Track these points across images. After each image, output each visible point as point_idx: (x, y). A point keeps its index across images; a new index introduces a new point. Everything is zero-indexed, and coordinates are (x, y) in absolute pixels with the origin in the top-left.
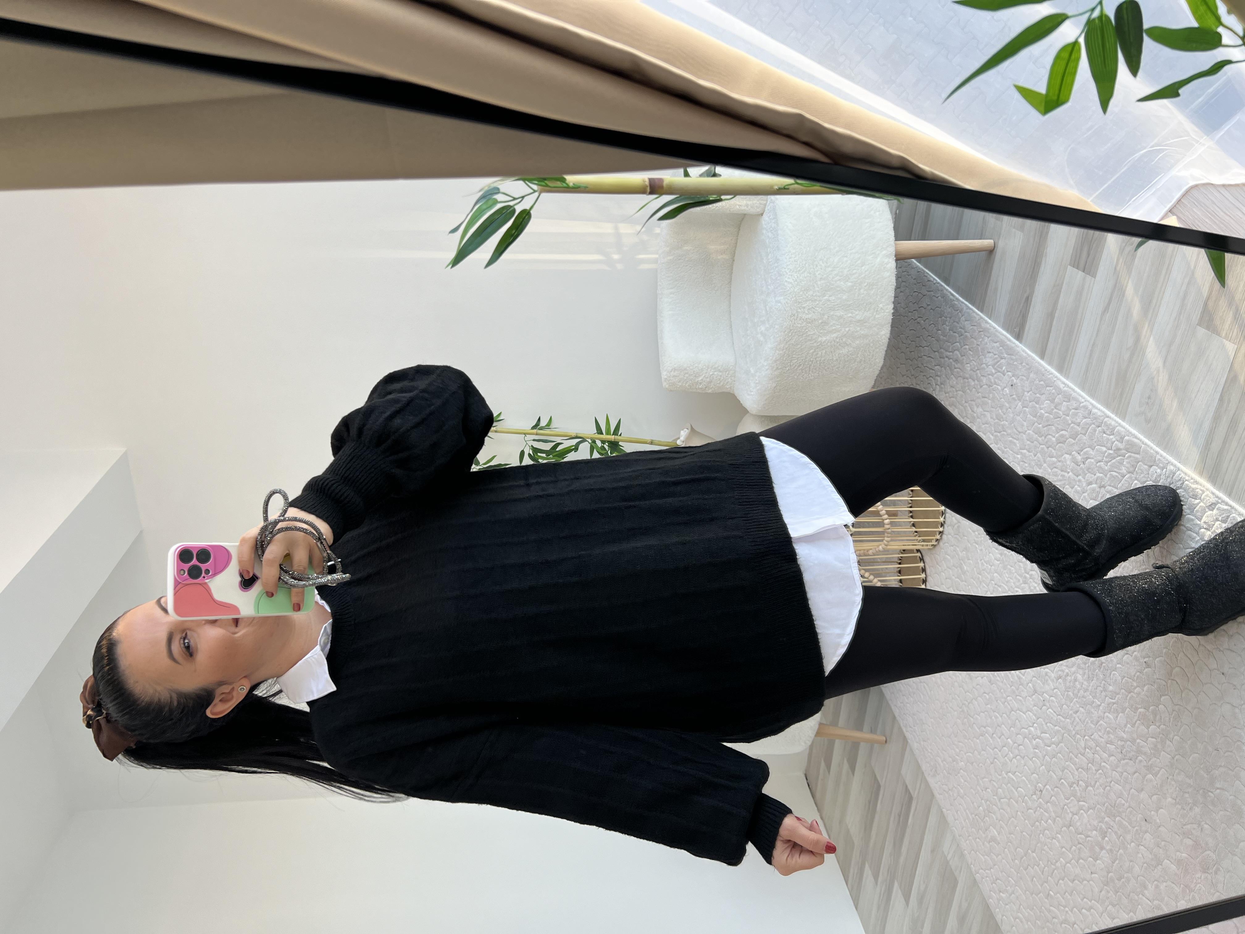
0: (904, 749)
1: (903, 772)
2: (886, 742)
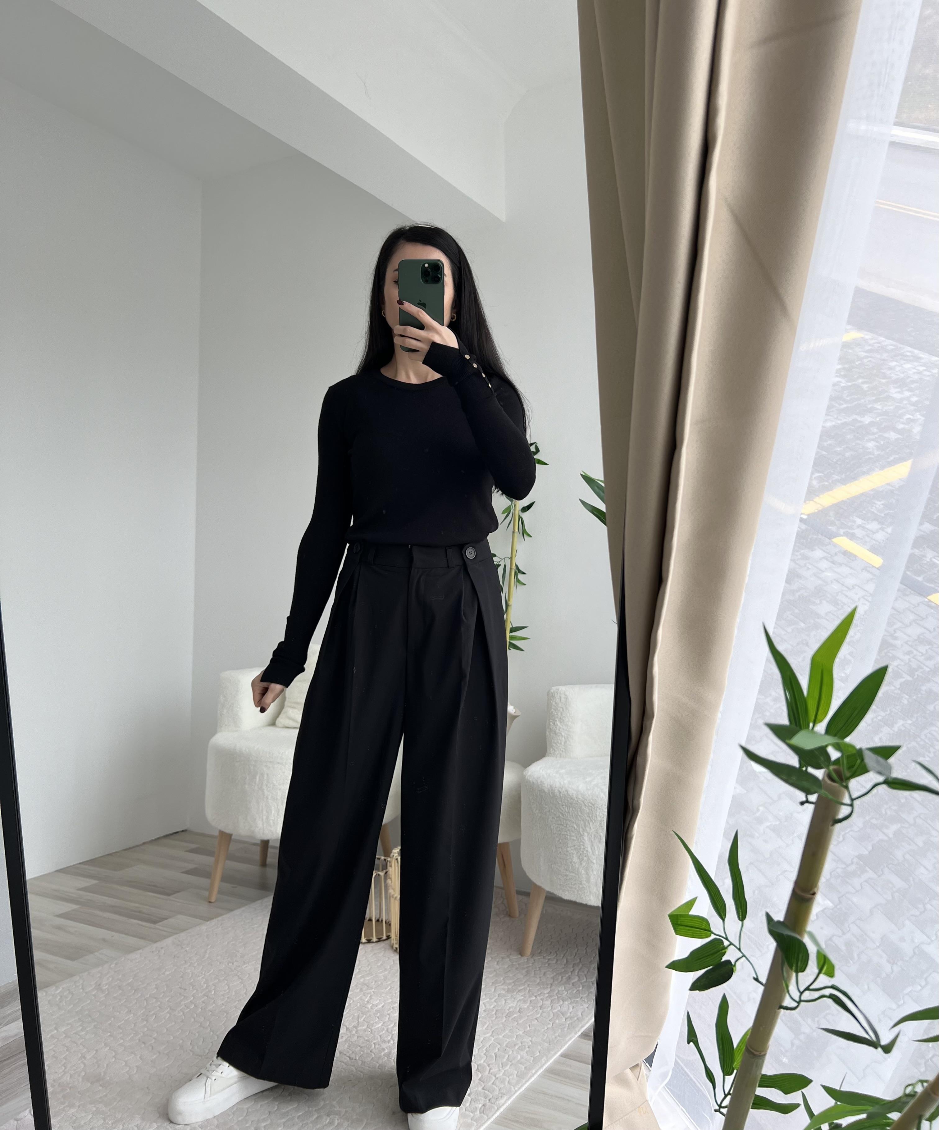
0: (201, 917)
1: (179, 916)
2: (209, 902)
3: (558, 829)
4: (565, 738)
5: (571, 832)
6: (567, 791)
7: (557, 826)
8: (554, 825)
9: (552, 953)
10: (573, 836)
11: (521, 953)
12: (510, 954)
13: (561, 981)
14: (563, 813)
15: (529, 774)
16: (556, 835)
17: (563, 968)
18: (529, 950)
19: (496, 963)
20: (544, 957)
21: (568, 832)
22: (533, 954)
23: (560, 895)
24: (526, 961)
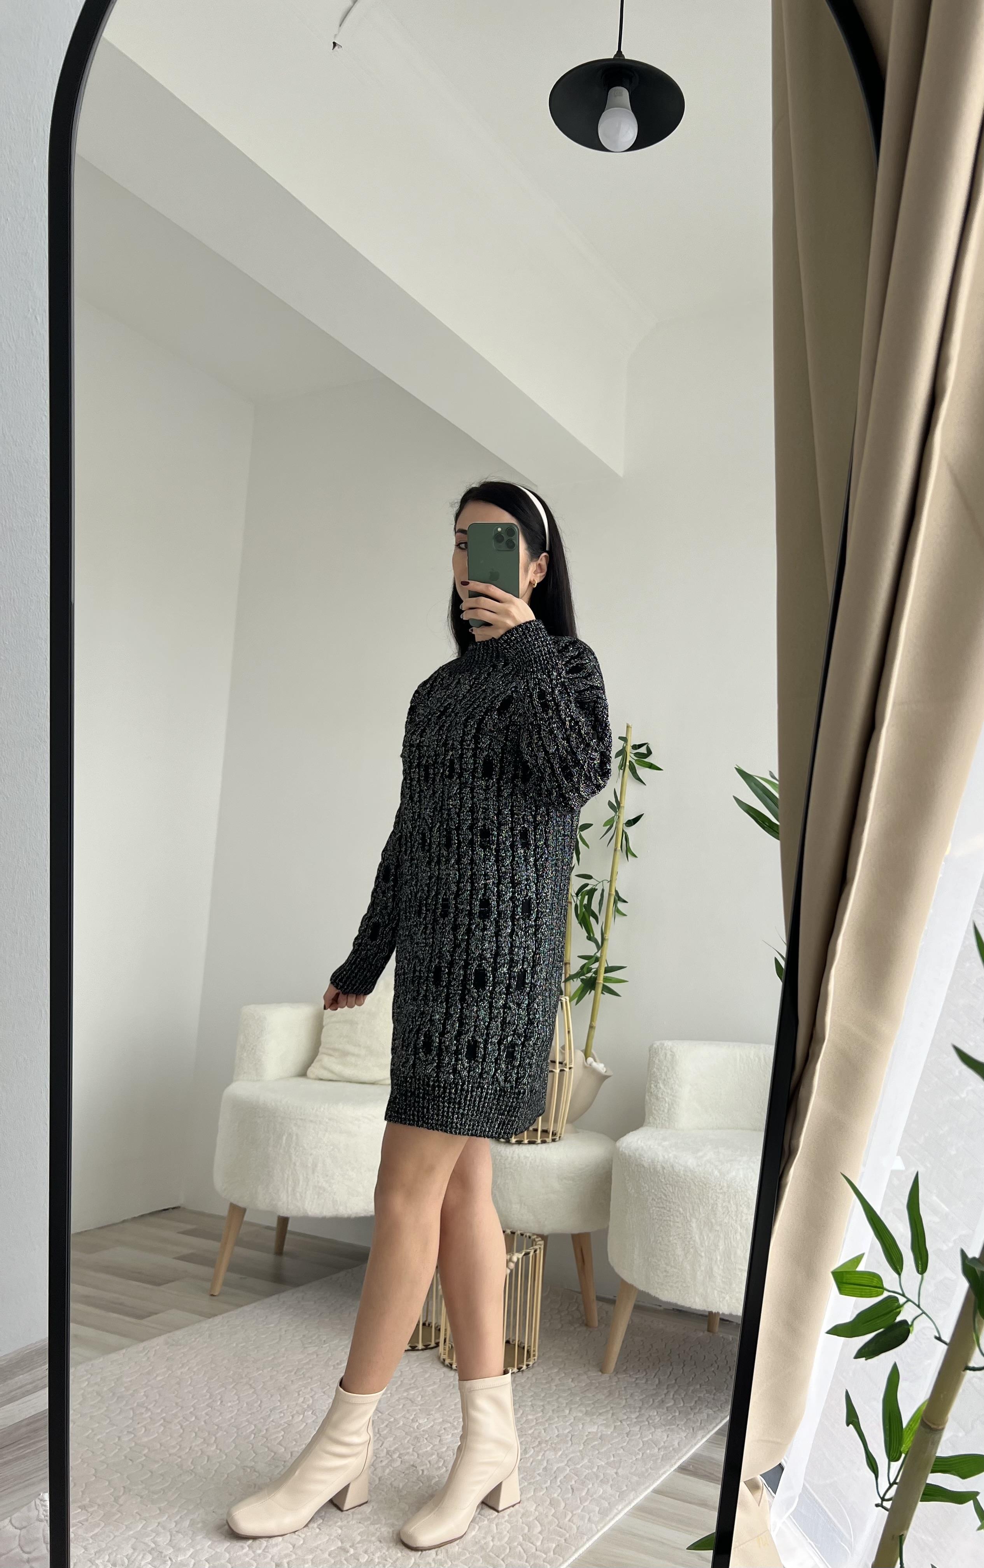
3: (659, 1213)
4: (669, 1105)
5: (676, 1218)
6: (672, 1167)
7: (658, 1209)
8: (654, 1208)
9: (641, 1371)
10: (678, 1222)
11: (602, 1370)
12: (589, 1370)
13: (652, 1405)
14: (666, 1193)
15: (624, 1145)
16: (656, 1221)
17: (654, 1389)
18: (612, 1365)
19: (571, 1380)
20: (630, 1376)
21: (672, 1217)
22: (617, 1371)
23: (657, 1296)
24: (608, 1379)
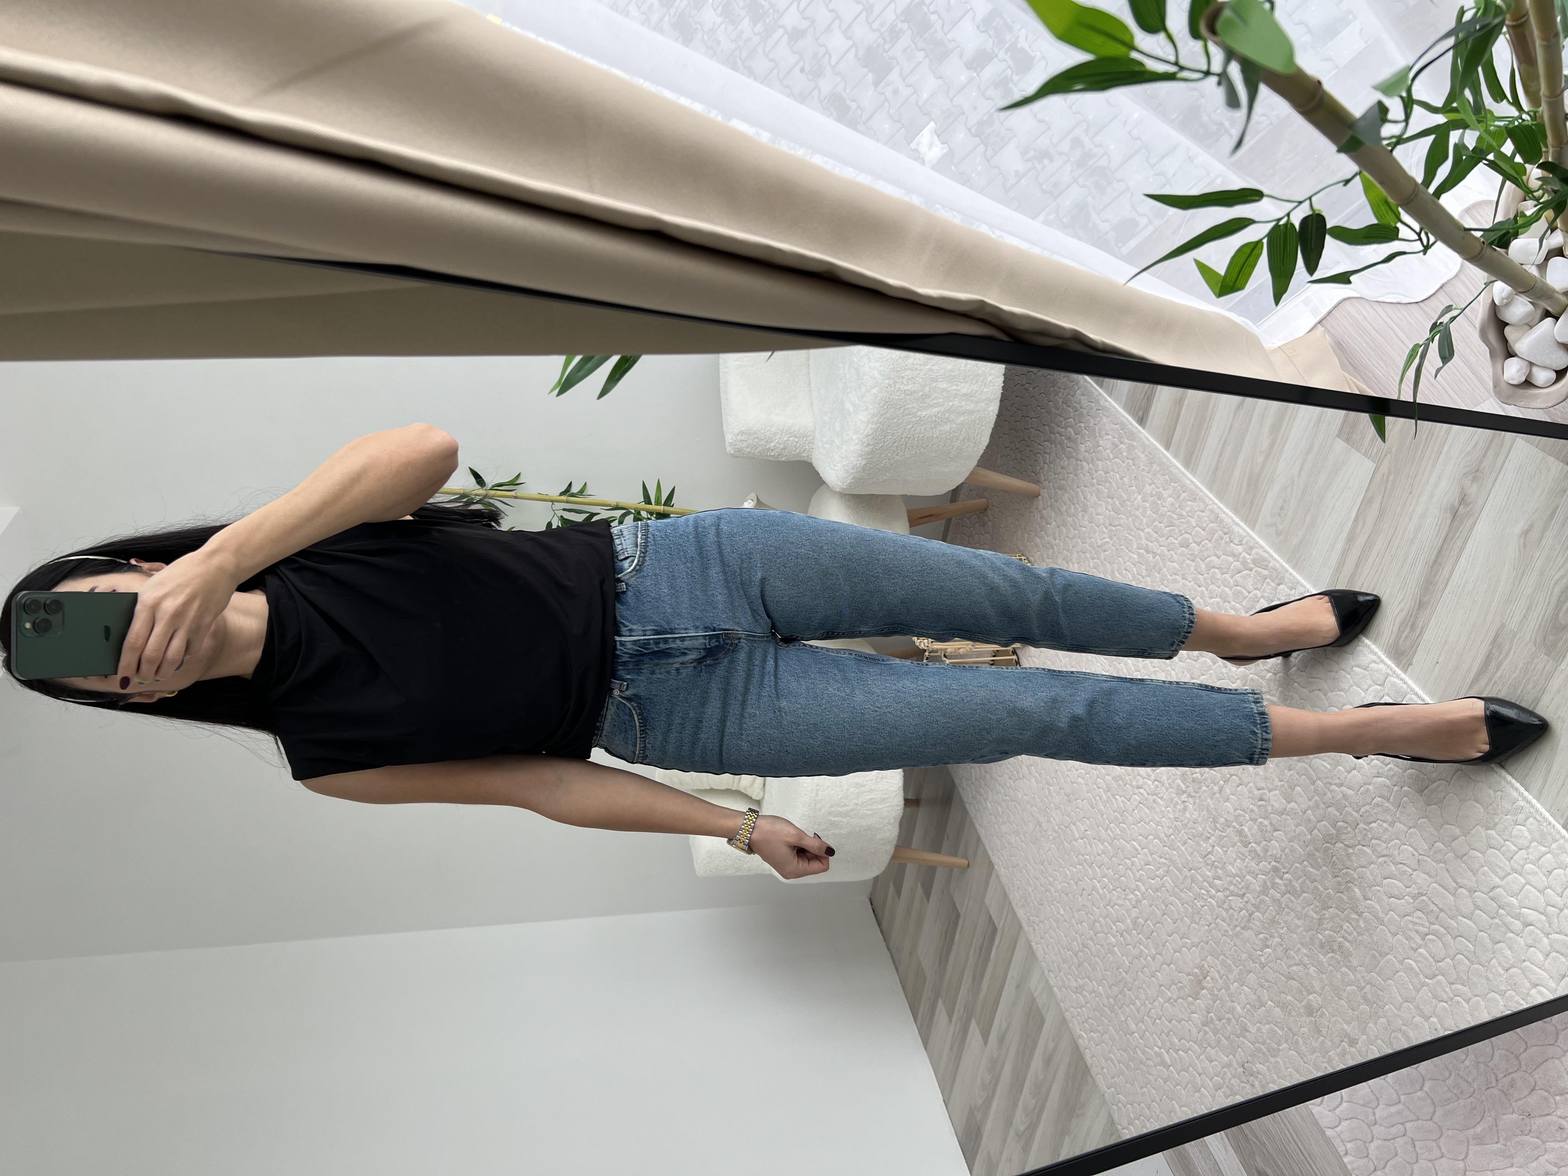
0: (989, 876)
1: (987, 901)
2: (968, 865)
3: (911, 448)
4: (791, 437)
5: (916, 432)
7: (907, 450)
8: (905, 453)
9: (1036, 459)
10: (920, 429)
11: (1036, 495)
12: (1037, 508)
13: (1073, 450)
14: (892, 442)
16: (918, 451)
17: (1056, 447)
18: (1031, 487)
19: (1048, 526)
20: (1042, 469)
21: (915, 436)
22: (1037, 482)
24: (1046, 491)
